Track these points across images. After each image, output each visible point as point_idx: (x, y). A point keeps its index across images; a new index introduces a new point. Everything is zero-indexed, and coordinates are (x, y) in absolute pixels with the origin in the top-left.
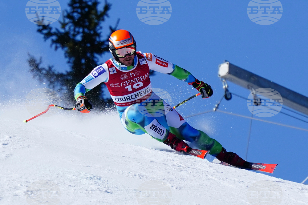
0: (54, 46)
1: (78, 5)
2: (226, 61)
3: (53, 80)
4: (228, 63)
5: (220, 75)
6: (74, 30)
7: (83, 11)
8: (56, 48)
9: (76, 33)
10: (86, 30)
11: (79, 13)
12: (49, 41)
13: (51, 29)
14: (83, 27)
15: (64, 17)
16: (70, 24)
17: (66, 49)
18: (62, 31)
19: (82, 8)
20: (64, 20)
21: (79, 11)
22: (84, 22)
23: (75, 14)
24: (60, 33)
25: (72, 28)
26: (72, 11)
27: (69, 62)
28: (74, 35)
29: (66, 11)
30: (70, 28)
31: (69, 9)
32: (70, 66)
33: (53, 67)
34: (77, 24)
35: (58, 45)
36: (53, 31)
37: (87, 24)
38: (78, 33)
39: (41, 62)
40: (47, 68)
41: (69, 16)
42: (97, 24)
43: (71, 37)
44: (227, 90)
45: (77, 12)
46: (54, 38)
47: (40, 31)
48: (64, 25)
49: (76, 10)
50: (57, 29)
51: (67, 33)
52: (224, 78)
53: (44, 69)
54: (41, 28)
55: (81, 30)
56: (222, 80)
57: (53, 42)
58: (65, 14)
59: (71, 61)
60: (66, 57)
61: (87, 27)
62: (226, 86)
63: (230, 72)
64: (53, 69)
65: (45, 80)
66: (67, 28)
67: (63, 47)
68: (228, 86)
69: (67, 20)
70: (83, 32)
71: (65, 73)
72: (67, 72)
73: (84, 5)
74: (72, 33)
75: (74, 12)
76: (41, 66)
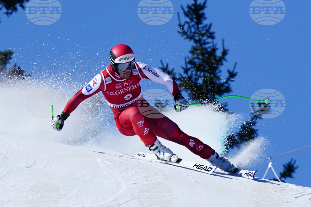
6: (196, 75)
23: (196, 60)
30: (192, 73)
55: (202, 74)
73: (204, 51)
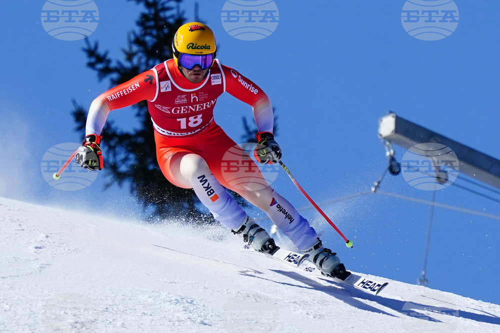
1: (152, 23)
2: (391, 112)
3: (112, 143)
4: (394, 115)
5: (381, 135)
7: (161, 34)
11: (153, 36)
12: (107, 81)
13: (109, 61)
14: (162, 58)
16: (140, 54)
18: (127, 64)
19: (159, 28)
20: (131, 48)
21: (155, 32)
22: (163, 50)
24: (125, 69)
25: (143, 60)
26: (143, 32)
27: (138, 115)
29: (134, 33)
31: (138, 30)
32: (140, 121)
36: (113, 65)
37: (167, 53)
41: (139, 41)
44: (392, 159)
45: (150, 34)
46: (115, 76)
47: (91, 65)
48: (130, 56)
49: (149, 31)
50: (119, 63)
51: (135, 69)
52: (388, 139)
54: (93, 60)
56: (385, 143)
57: (113, 82)
58: (133, 38)
59: (142, 113)
62: (392, 152)
63: (397, 130)
64: (113, 126)
66: (135, 60)
68: (394, 153)
69: (135, 48)
71: (131, 131)
72: (135, 130)
74: (143, 67)
75: (145, 34)
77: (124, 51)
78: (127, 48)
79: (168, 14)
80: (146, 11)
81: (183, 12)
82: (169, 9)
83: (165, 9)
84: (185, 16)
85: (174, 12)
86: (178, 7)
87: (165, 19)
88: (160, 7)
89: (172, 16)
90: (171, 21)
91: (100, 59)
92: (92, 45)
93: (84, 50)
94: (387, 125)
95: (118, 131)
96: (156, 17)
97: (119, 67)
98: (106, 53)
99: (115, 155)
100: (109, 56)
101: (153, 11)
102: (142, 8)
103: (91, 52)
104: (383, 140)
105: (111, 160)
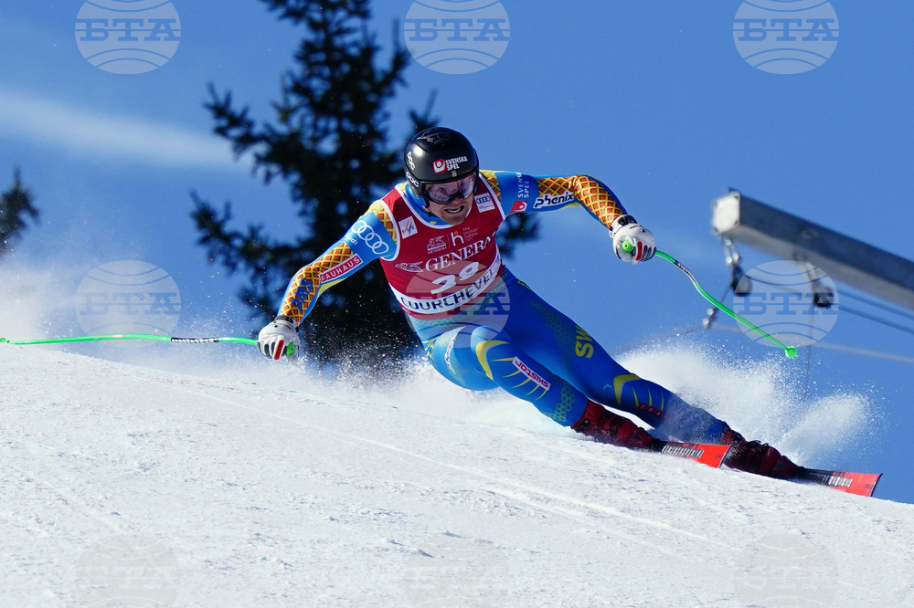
0: (262, 171)
1: (321, 57)
2: (731, 190)
3: (261, 263)
4: (738, 194)
5: (716, 229)
7: (337, 74)
8: (268, 177)
9: (318, 134)
10: (347, 125)
11: (325, 79)
12: (248, 158)
13: (250, 124)
14: (340, 116)
15: (286, 91)
16: (303, 111)
17: (295, 177)
18: (282, 129)
19: (333, 64)
20: (286, 100)
21: (326, 72)
22: (340, 102)
24: (279, 136)
25: (309, 120)
26: (307, 73)
27: (303, 213)
28: (315, 140)
29: (291, 74)
31: (298, 69)
32: (309, 224)
33: (261, 227)
34: (320, 107)
35: (274, 168)
36: (258, 129)
37: (348, 107)
38: (326, 132)
39: (228, 216)
40: (245, 231)
41: (299, 88)
42: (375, 106)
43: (307, 144)
44: (737, 269)
45: (320, 75)
46: (261, 148)
47: (221, 131)
48: (286, 114)
49: (316, 70)
50: (268, 126)
51: (295, 136)
53: (236, 235)
54: (223, 123)
57: (260, 159)
58: (289, 82)
59: (310, 209)
60: (295, 199)
61: (348, 115)
62: (736, 257)
64: (262, 234)
65: (241, 265)
66: (295, 121)
67: (286, 172)
68: (739, 258)
69: (294, 100)
70: (340, 130)
71: (293, 242)
72: (299, 239)
74: (309, 133)
75: (311, 76)
76: (229, 227)
77: (275, 106)
78: (280, 100)
79: (348, 39)
80: (310, 36)
81: (374, 36)
82: (349, 31)
83: (342, 32)
84: (378, 41)
85: (358, 36)
86: (364, 29)
87: (343, 49)
88: (333, 28)
89: (355, 44)
90: (354, 51)
91: (235, 121)
92: (222, 98)
93: (208, 106)
94: (726, 213)
95: (271, 243)
96: (328, 46)
97: (268, 134)
98: (245, 111)
99: (266, 283)
100: (251, 115)
101: (322, 36)
102: (302, 32)
103: (220, 110)
104: (720, 238)
105: (260, 291)
